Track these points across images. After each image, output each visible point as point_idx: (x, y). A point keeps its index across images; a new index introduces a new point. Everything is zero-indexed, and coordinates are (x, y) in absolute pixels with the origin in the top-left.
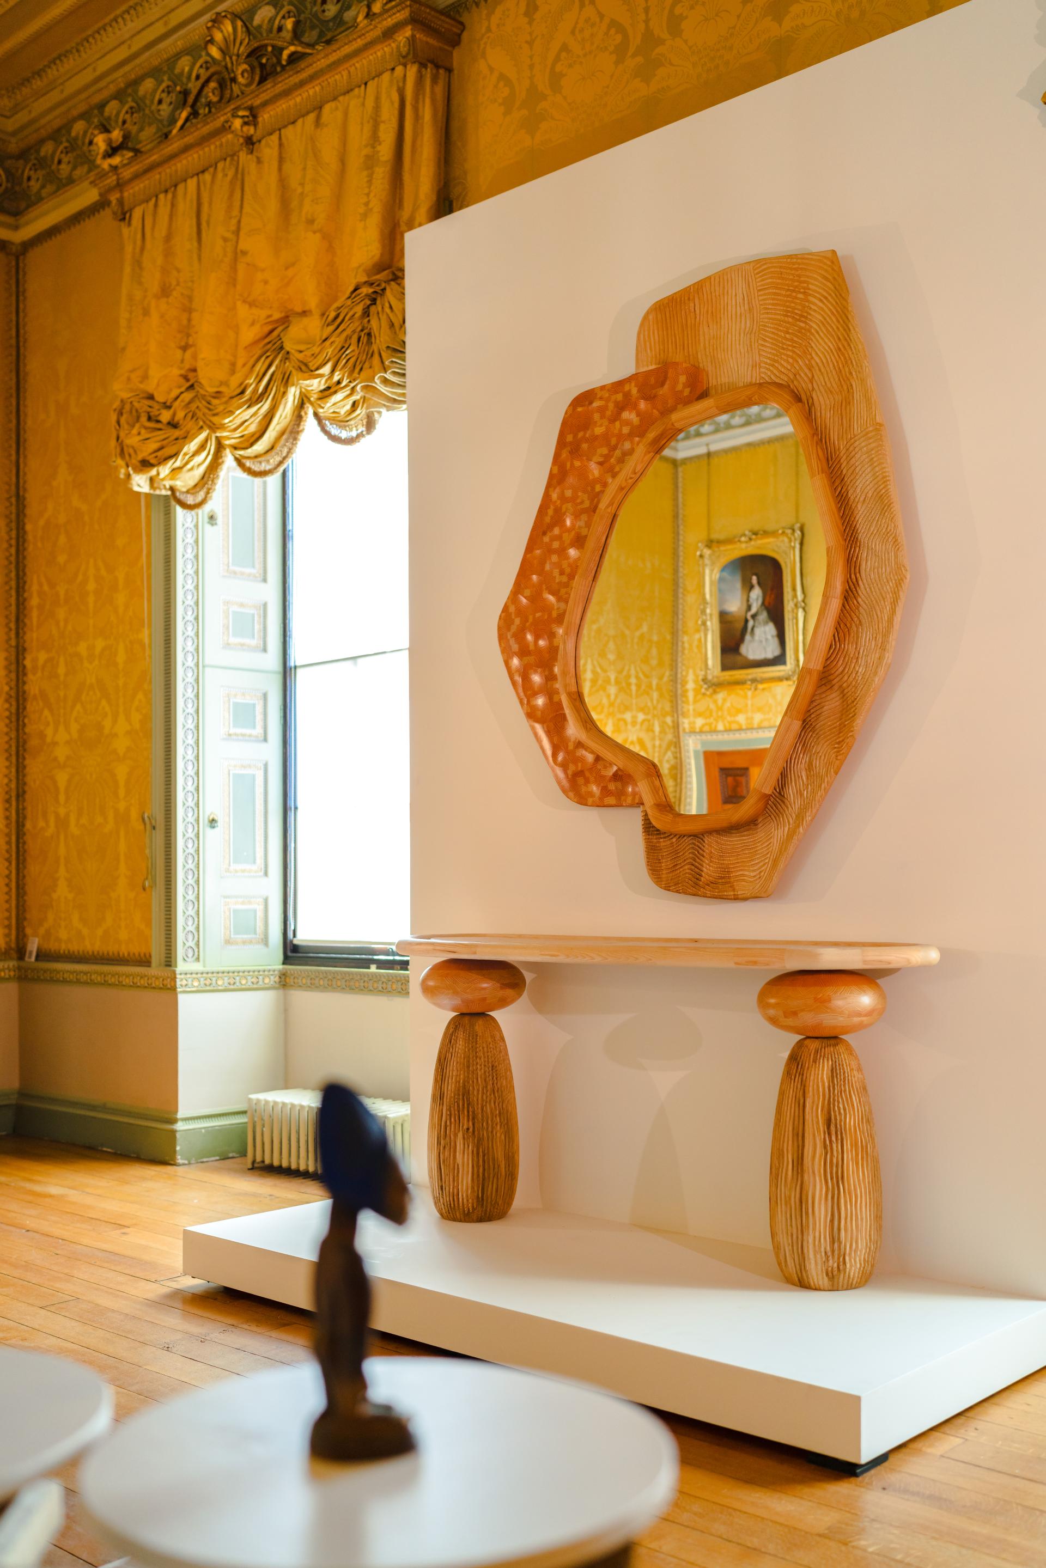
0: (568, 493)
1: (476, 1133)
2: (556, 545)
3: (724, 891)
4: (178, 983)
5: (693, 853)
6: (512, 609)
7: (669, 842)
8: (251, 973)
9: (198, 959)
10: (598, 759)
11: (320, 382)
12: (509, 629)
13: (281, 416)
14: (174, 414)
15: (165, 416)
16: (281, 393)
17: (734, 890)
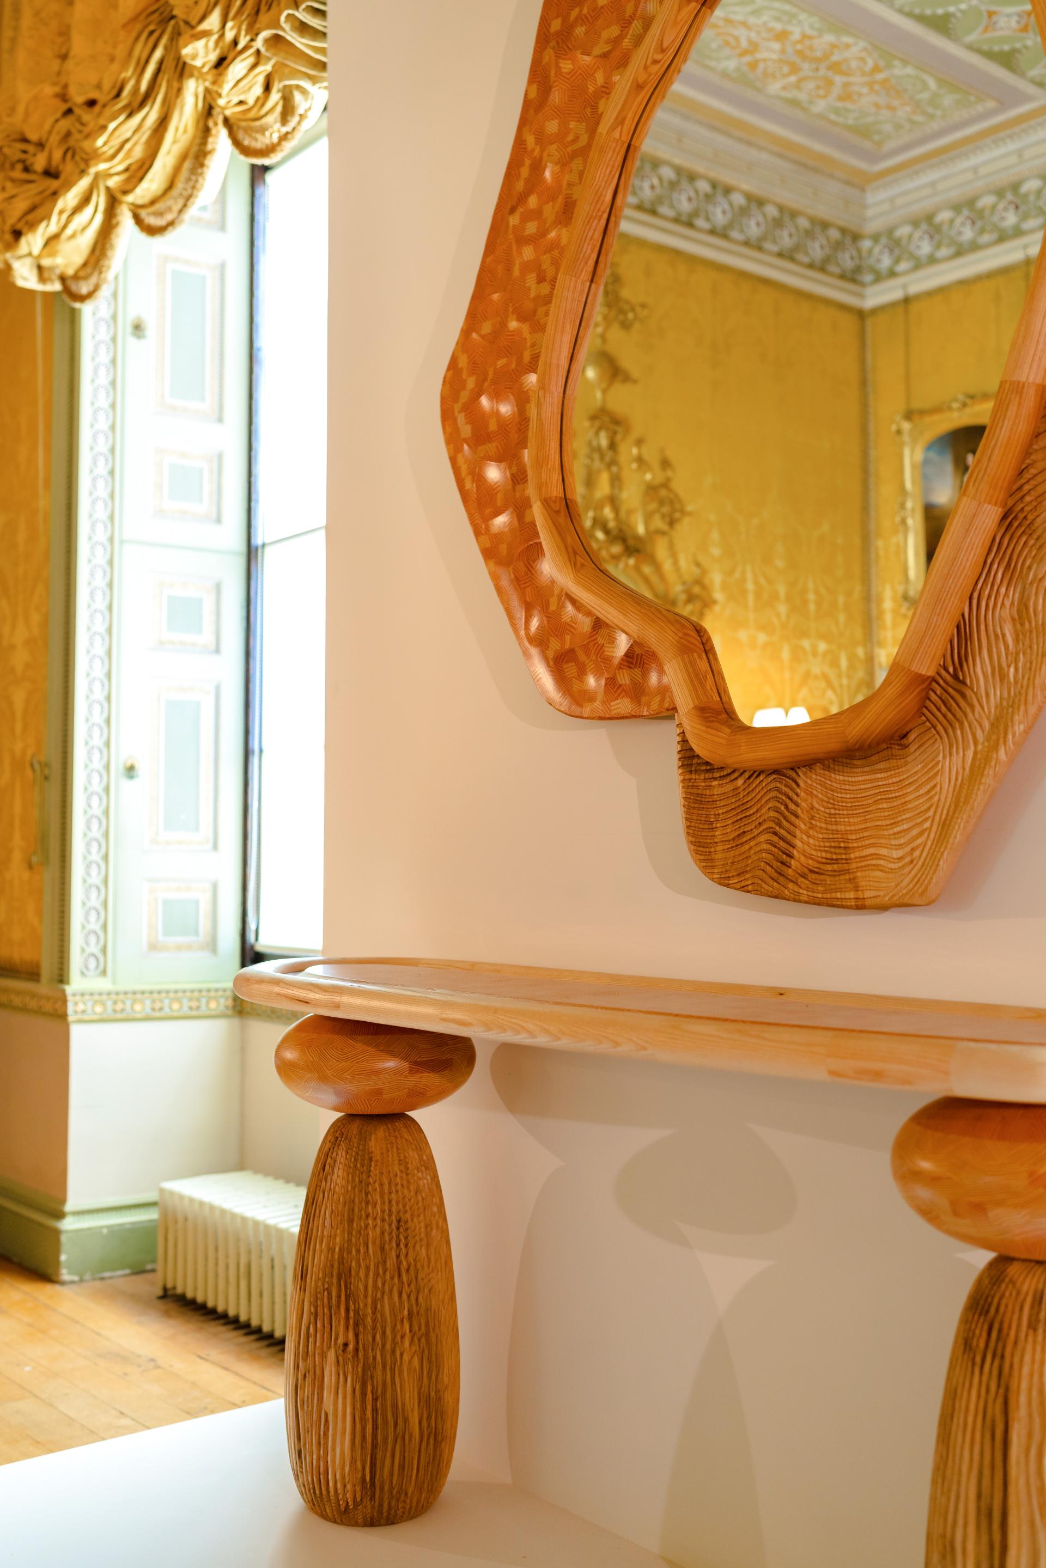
0: (552, 127)
1: (361, 1354)
2: (531, 228)
3: (836, 890)
4: (70, 1008)
5: (777, 811)
6: (463, 362)
7: (730, 787)
8: (188, 994)
9: (104, 973)
10: (598, 624)
11: (206, 46)
12: (456, 398)
13: (177, 129)
14: (50, 158)
15: (39, 162)
16: (175, 91)
17: (856, 889)
